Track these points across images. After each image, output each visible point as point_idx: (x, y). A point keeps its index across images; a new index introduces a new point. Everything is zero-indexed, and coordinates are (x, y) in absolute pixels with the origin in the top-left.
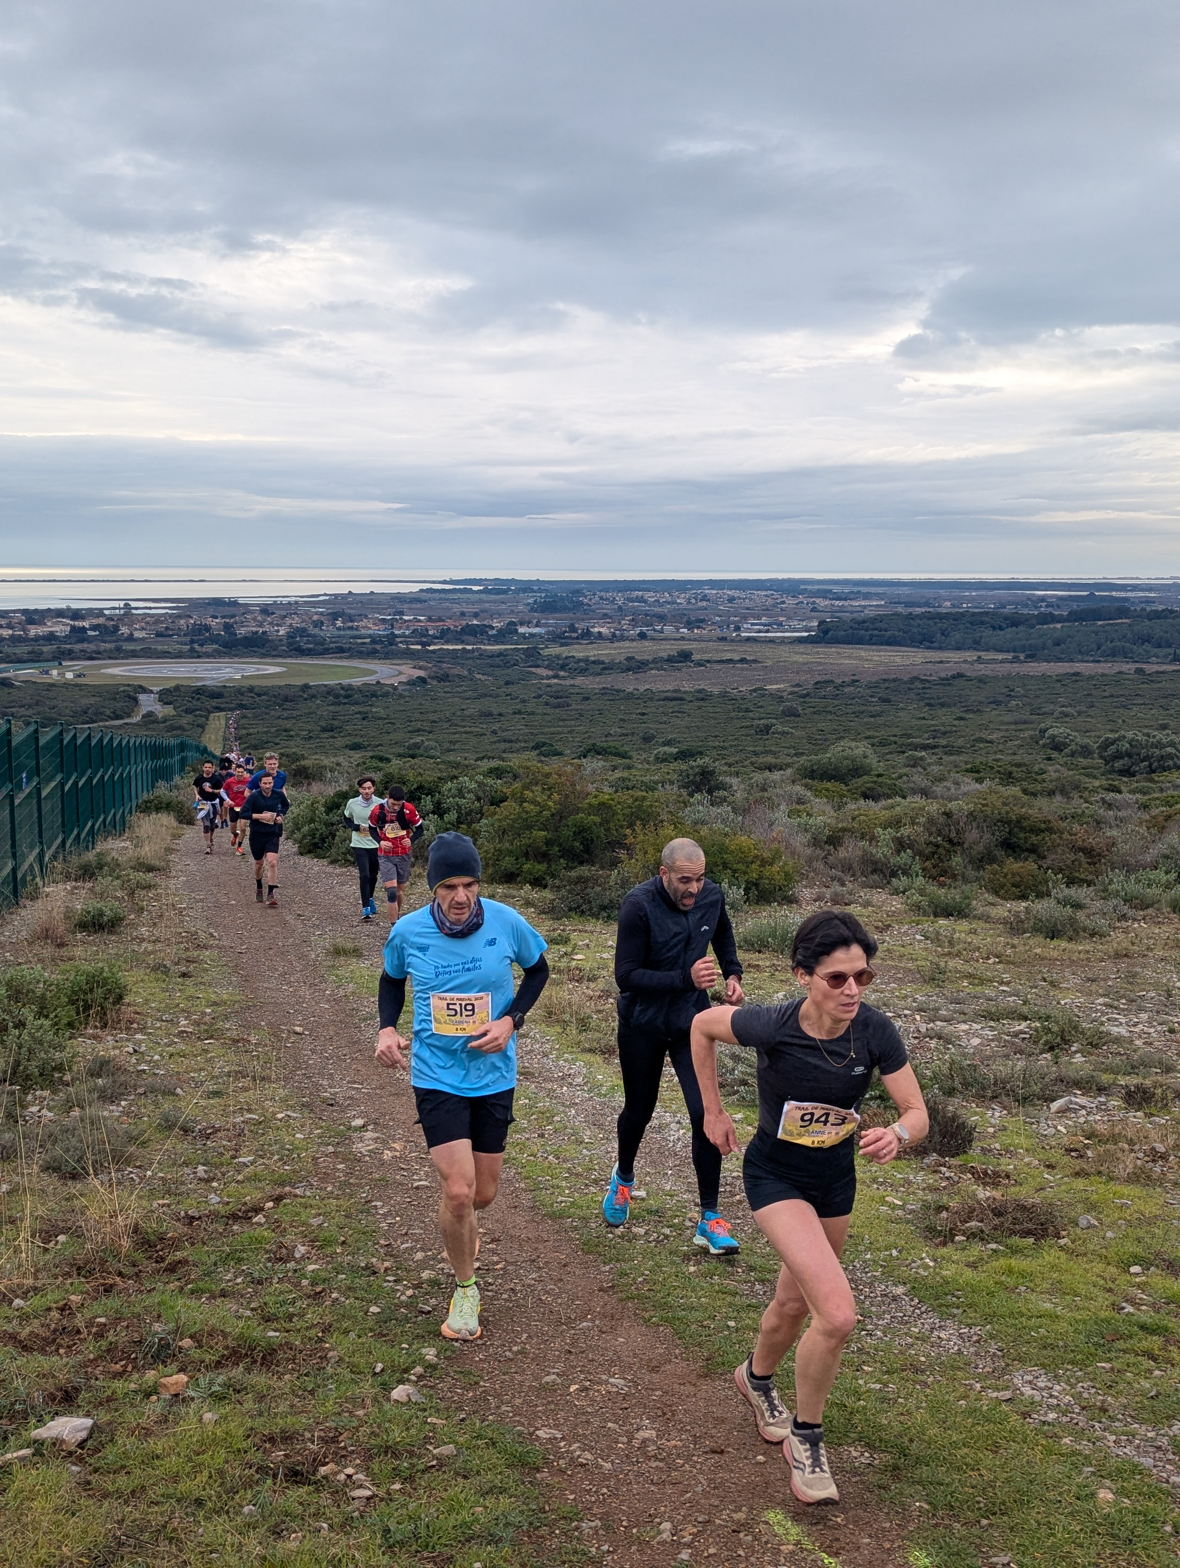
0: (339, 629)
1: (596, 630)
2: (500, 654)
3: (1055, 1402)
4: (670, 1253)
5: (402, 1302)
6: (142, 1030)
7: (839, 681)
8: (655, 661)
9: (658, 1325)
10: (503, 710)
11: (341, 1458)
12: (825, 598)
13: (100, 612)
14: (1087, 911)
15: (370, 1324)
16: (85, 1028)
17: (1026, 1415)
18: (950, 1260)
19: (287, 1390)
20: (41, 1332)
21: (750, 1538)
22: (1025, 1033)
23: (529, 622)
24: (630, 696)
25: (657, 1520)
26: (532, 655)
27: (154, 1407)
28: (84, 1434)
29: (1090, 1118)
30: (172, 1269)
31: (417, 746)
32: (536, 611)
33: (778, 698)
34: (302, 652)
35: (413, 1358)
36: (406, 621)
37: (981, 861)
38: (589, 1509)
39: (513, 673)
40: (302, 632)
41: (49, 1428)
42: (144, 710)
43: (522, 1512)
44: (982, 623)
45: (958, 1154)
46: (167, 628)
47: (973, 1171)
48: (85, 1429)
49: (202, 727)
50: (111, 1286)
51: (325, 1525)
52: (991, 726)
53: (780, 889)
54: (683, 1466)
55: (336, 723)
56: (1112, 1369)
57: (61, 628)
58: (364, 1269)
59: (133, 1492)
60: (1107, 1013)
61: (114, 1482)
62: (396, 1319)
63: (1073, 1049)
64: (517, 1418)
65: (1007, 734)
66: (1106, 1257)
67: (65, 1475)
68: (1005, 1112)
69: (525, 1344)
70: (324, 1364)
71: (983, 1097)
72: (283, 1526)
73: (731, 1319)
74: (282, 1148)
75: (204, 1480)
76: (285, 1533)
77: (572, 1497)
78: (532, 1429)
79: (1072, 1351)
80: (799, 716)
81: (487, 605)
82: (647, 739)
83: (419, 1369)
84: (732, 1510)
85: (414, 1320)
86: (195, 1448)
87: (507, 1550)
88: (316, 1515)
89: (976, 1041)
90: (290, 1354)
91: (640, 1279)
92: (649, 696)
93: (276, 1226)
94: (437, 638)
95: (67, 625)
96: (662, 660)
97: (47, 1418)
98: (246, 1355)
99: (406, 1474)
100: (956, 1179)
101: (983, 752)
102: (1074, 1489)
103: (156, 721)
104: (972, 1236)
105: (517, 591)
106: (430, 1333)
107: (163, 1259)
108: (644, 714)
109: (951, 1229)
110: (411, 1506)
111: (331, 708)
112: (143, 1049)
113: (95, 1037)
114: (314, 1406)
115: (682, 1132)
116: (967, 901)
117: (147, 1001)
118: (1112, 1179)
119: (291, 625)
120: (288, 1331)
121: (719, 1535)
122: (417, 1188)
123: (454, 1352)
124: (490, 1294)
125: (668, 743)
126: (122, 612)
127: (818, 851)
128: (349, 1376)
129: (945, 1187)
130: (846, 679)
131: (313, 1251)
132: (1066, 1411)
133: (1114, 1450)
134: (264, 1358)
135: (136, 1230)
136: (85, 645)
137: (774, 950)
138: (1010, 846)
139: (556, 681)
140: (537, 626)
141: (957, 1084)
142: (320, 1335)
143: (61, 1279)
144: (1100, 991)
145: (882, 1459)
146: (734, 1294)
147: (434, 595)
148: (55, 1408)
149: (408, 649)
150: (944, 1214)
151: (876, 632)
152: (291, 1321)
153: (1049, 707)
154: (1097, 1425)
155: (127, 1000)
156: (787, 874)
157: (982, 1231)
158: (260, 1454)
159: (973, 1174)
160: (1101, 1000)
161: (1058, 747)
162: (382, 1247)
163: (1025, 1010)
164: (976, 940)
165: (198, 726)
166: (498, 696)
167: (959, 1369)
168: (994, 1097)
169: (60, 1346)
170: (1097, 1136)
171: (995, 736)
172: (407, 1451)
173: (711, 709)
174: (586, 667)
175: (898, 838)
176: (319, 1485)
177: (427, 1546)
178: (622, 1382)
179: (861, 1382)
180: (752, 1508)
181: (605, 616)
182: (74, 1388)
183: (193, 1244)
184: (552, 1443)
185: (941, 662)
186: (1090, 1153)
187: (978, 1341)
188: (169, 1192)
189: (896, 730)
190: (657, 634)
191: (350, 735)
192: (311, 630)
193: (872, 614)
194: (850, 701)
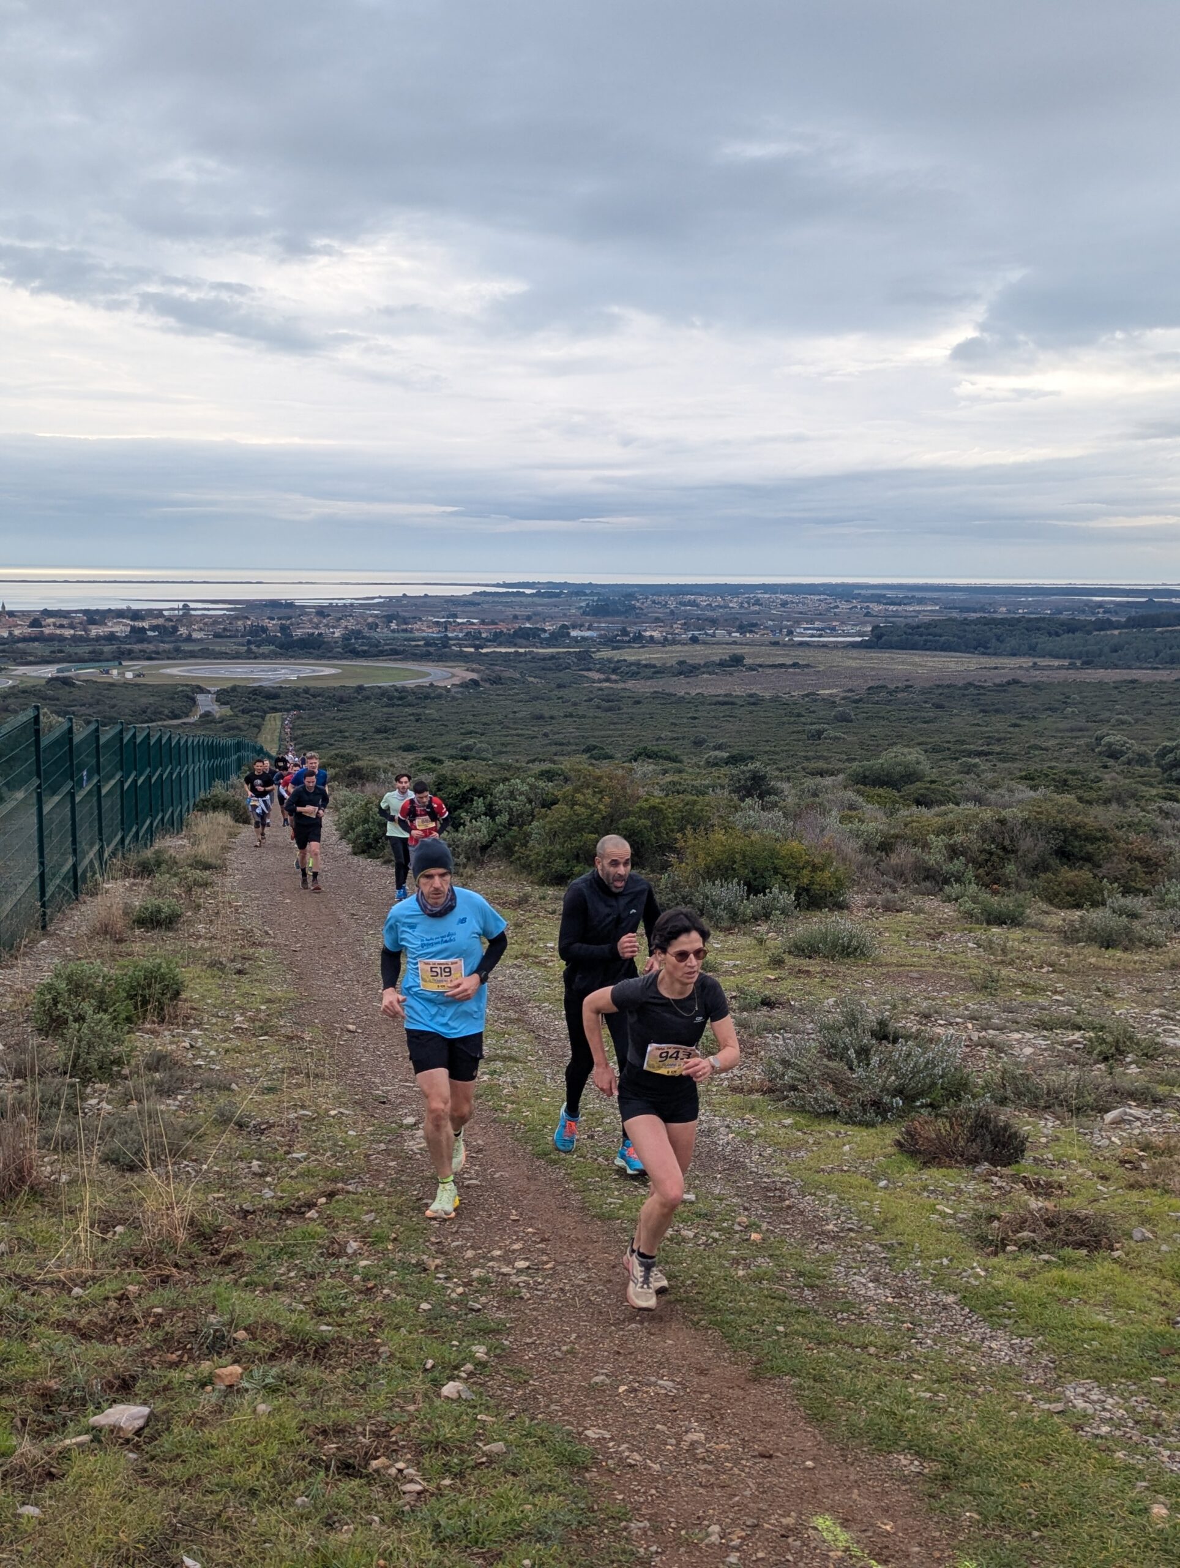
0: (393, 631)
1: (648, 634)
2: (552, 657)
3: (1108, 1415)
4: (720, 1257)
5: (452, 1300)
6: (198, 1025)
7: (892, 687)
8: (706, 665)
9: (707, 1328)
10: (555, 713)
11: (392, 1452)
12: (879, 602)
13: (159, 613)
14: (1144, 921)
15: (421, 1320)
16: (143, 1023)
17: (1078, 1428)
18: (1001, 1270)
19: (339, 1384)
20: (100, 1320)
21: (798, 1543)
22: (1079, 1043)
23: (582, 626)
24: (681, 700)
25: (706, 1522)
26: (584, 659)
27: (209, 1398)
28: (140, 1423)
29: (1144, 1130)
30: (227, 1261)
31: (469, 748)
32: (588, 615)
33: (831, 703)
34: (356, 654)
35: (463, 1355)
36: (459, 624)
37: (1035, 868)
38: (638, 1510)
39: (564, 676)
40: (357, 634)
41: (107, 1416)
42: (201, 710)
43: (571, 1511)
44: (1038, 629)
45: (1010, 1164)
46: (225, 629)
47: (1025, 1181)
48: (142, 1417)
49: (258, 727)
50: (168, 1277)
51: (376, 1518)
52: (1046, 733)
53: (831, 895)
54: (731, 1469)
55: (389, 724)
56: (1167, 1384)
57: (121, 628)
58: (416, 1266)
59: (188, 1481)
60: (1163, 1024)
61: (170, 1471)
62: (447, 1316)
63: (1128, 1060)
64: (566, 1418)
65: (1063, 741)
66: (1161, 1271)
67: (122, 1462)
68: (1058, 1122)
69: (574, 1344)
70: (376, 1359)
71: (1036, 1106)
72: (335, 1518)
73: (780, 1323)
74: (335, 1145)
75: (258, 1470)
76: (337, 1524)
77: (620, 1497)
78: (581, 1429)
79: (1126, 1365)
80: (851, 721)
81: (540, 608)
82: (698, 743)
83: (469, 1367)
84: (780, 1515)
85: (464, 1317)
86: (250, 1439)
87: (556, 1548)
88: (368, 1508)
89: (1028, 1051)
90: (342, 1348)
91: (689, 1282)
92: (700, 701)
93: (330, 1222)
94: (490, 641)
95: (127, 625)
96: (713, 664)
97: (105, 1405)
98: (299, 1348)
99: (455, 1470)
100: (1008, 1189)
101: (1037, 759)
102: (1128, 1503)
103: (213, 721)
104: (1024, 1246)
105: (570, 594)
106: (480, 1330)
107: (217, 1252)
108: (695, 718)
109: (1003, 1239)
110: (461, 1502)
111: (385, 710)
112: (199, 1044)
113: (153, 1032)
114: (366, 1401)
115: (731, 1136)
116: (1021, 909)
117: (203, 997)
118: (1167, 1192)
119: (346, 627)
120: (340, 1326)
121: (767, 1540)
122: (468, 1187)
123: (504, 1350)
124: (539, 1293)
125: (719, 747)
126: (181, 613)
127: (870, 857)
128: (399, 1371)
129: (996, 1197)
130: (900, 685)
131: (365, 1248)
132: (1120, 1424)
133: (1169, 1465)
134: (316, 1351)
135: (192, 1222)
136: (145, 646)
137: (825, 956)
138: (1065, 855)
139: (607, 684)
140: (589, 629)
141: (1009, 1093)
142: (372, 1330)
143: (118, 1269)
144: (1156, 1002)
145: (931, 1468)
146: (784, 1299)
147: (487, 598)
148: (113, 1395)
149: (462, 651)
150: (996, 1224)
151: (930, 638)
152: (343, 1316)
153: (1106, 715)
154: (1151, 1440)
155: (183, 996)
156: (838, 880)
157: (1034, 1242)
158: (312, 1447)
159: (1025, 1184)
160: (1157, 1011)
161: (1114, 755)
162: (433, 1244)
163: (1079, 1020)
164: (1029, 949)
165: (255, 726)
166: (550, 699)
167: (1010, 1379)
168: (1047, 1107)
169: (117, 1335)
170: (1152, 1148)
171: (1051, 743)
172: (457, 1447)
173: (762, 714)
174: (637, 671)
175: (950, 846)
176: (370, 1479)
177: (477, 1542)
178: (670, 1384)
179: (911, 1390)
180: (800, 1513)
181: (657, 620)
182: (131, 1376)
183: (247, 1238)
184: (600, 1443)
185: (996, 668)
186: (1144, 1165)
187: (1030, 1352)
188: (223, 1186)
189: (949, 737)
190: (709, 638)
191: (403, 736)
192: (366, 632)
193: (924, 618)
194: (904, 707)
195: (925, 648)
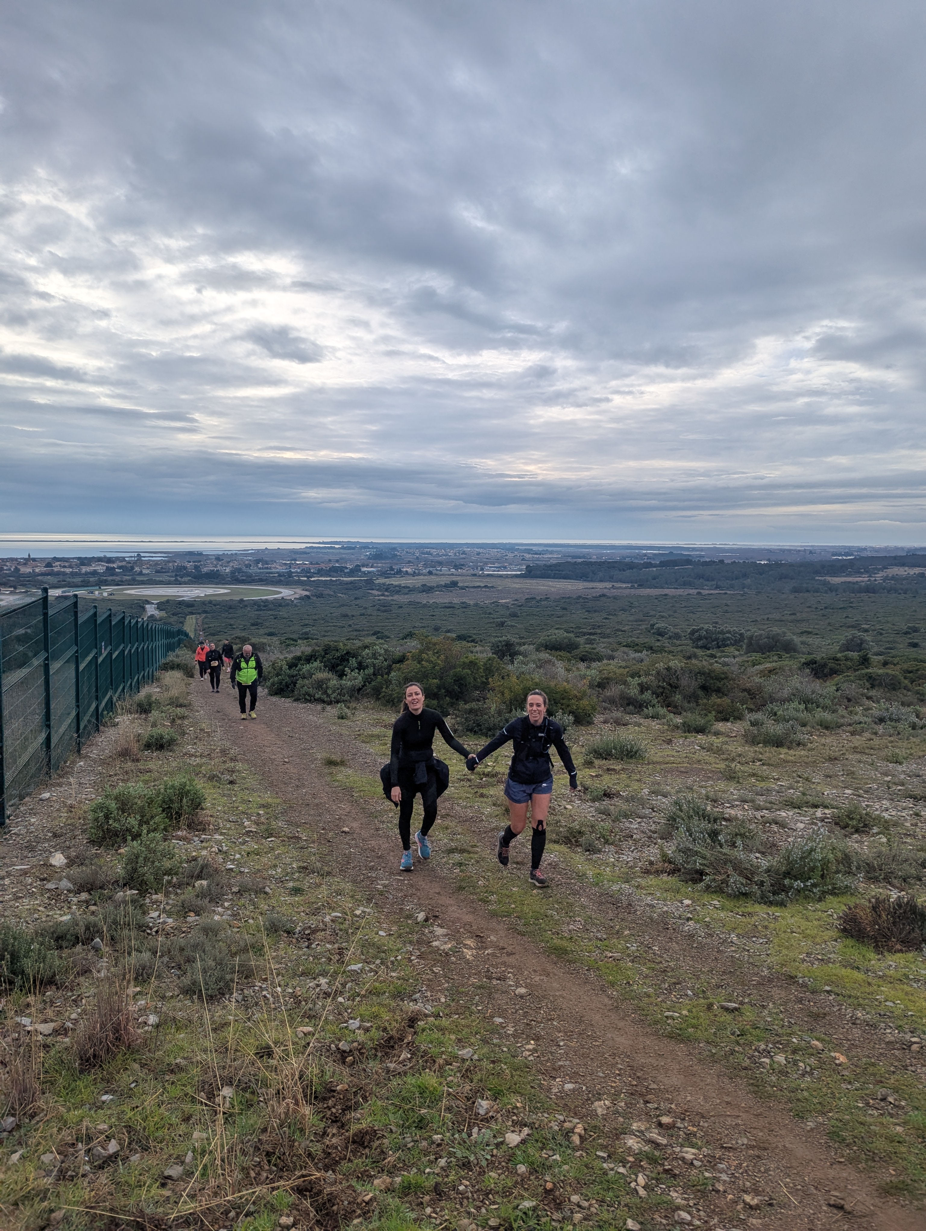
0: (260, 569)
1: (405, 570)
2: (352, 583)
7: (538, 598)
8: (438, 586)
10: (354, 613)
12: (529, 553)
13: (123, 559)
23: (367, 565)
24: (425, 606)
26: (370, 583)
32: (371, 559)
33: (506, 607)
34: (239, 582)
36: (298, 564)
39: (359, 593)
40: (239, 570)
42: (148, 614)
44: (614, 567)
46: (162, 568)
49: (182, 623)
52: (623, 622)
57: (100, 568)
80: (519, 617)
81: (344, 556)
92: (436, 606)
94: (315, 573)
95: (104, 566)
96: (441, 586)
105: (360, 549)
108: (434, 615)
111: (256, 612)
119: (233, 566)
125: (448, 631)
126: (136, 559)
130: (543, 597)
136: (114, 578)
139: (383, 597)
140: (372, 567)
147: (314, 550)
149: (299, 580)
151: (557, 572)
165: (180, 622)
166: (351, 606)
171: (626, 628)
173: (470, 613)
174: (399, 590)
181: (409, 562)
185: (593, 588)
189: (572, 625)
190: (438, 572)
192: (244, 569)
193: (553, 562)
194: (546, 609)
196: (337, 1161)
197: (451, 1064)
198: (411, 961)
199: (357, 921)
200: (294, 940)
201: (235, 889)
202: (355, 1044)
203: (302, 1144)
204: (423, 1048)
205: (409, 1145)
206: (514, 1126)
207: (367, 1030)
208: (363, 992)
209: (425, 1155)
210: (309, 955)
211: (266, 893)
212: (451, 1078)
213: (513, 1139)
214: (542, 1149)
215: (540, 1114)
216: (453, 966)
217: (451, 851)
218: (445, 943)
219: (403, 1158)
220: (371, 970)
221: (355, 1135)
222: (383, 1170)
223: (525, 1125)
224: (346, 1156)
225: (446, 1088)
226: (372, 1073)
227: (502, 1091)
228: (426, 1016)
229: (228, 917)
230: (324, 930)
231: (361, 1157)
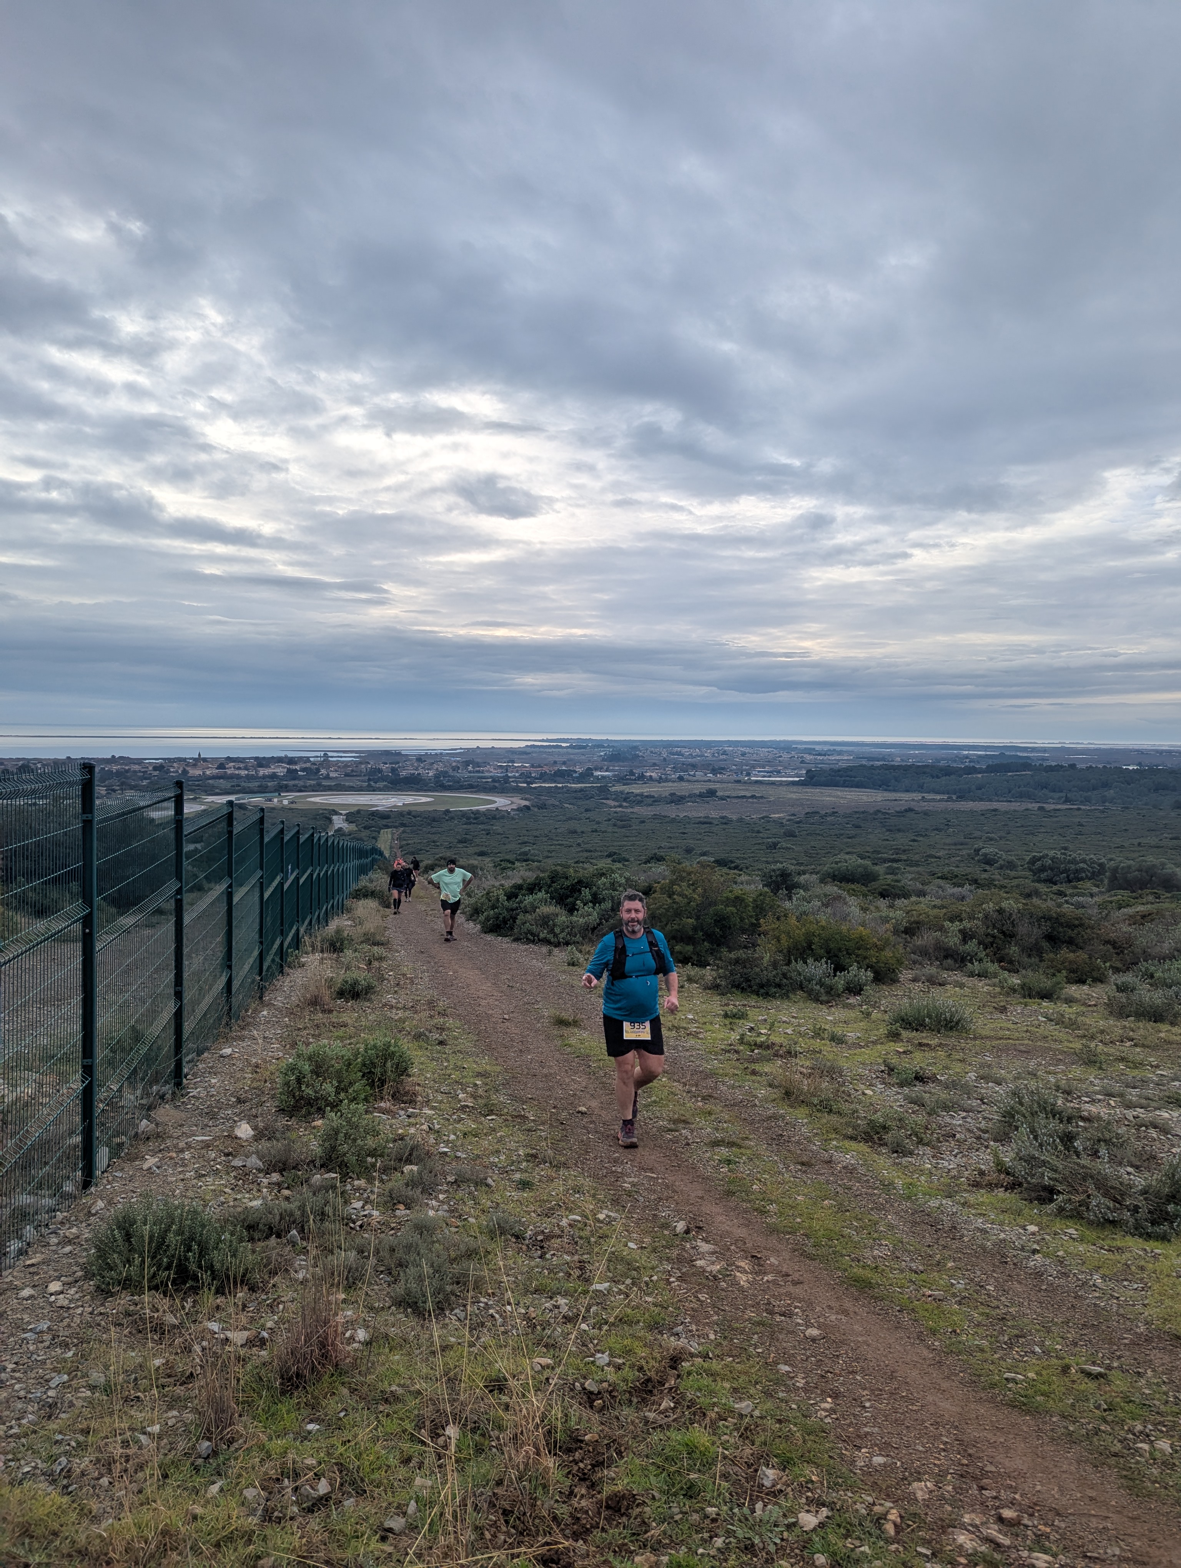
0: (470, 772)
1: (648, 774)
2: (581, 790)
7: (823, 812)
8: (690, 796)
10: (585, 829)
12: (810, 754)
13: (307, 760)
23: (602, 768)
24: (673, 821)
26: (604, 791)
31: (526, 854)
32: (606, 760)
33: (780, 823)
34: (444, 788)
36: (516, 767)
39: (590, 803)
40: (445, 774)
42: (336, 827)
44: (924, 773)
46: (353, 772)
49: (375, 838)
55: (468, 837)
57: (280, 770)
80: (796, 836)
81: (572, 756)
92: (687, 821)
94: (537, 779)
95: (285, 768)
96: (695, 795)
101: (934, 865)
103: (344, 835)
108: (685, 833)
111: (465, 826)
119: (437, 769)
125: (704, 854)
130: (828, 811)
136: (297, 782)
139: (621, 809)
140: (607, 771)
149: (518, 786)
151: (848, 778)
153: (977, 834)
165: (373, 838)
166: (580, 819)
171: (942, 853)
173: (732, 831)
174: (641, 800)
181: (655, 764)
185: (896, 800)
189: (868, 849)
190: (691, 778)
191: (478, 845)
192: (451, 773)
193: (845, 765)
194: (832, 827)
195: (845, 785)
196: (587, 1529)
197: (725, 1420)
198: (670, 1283)
199: (601, 1228)
200: (524, 1248)
201: (451, 1179)
202: (605, 1385)
203: (546, 1504)
204: (689, 1396)
205: (677, 1517)
206: (808, 1505)
207: (618, 1368)
208: (612, 1320)
209: (697, 1532)
210: (543, 1268)
211: (487, 1185)
212: (726, 1437)
213: (809, 1520)
214: (846, 1536)
215: (841, 1493)
216: (723, 1293)
217: (716, 1143)
218: (713, 1263)
219: (669, 1533)
220: (620, 1292)
221: (608, 1498)
222: (645, 1546)
223: (824, 1505)
224: (598, 1523)
225: (720, 1450)
226: (627, 1423)
227: (792, 1459)
228: (692, 1355)
229: (445, 1214)
230: (561, 1237)
231: (617, 1526)
